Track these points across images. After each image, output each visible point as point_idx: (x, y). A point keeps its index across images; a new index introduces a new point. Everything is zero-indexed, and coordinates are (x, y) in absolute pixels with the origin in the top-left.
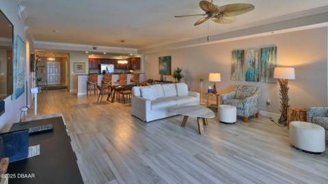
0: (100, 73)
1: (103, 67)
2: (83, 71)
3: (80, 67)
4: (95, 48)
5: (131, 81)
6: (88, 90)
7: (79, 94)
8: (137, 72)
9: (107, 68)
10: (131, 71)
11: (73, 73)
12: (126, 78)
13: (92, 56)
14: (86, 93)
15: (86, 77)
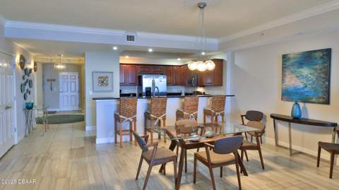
0: (141, 95)
1: (147, 82)
2: (108, 88)
3: (103, 81)
4: (130, 38)
5: (206, 113)
6: (117, 132)
7: (99, 141)
8: (216, 92)
9: (153, 84)
10: (200, 90)
11: (91, 93)
12: (195, 107)
13: (127, 60)
14: (112, 140)
15: (114, 103)
